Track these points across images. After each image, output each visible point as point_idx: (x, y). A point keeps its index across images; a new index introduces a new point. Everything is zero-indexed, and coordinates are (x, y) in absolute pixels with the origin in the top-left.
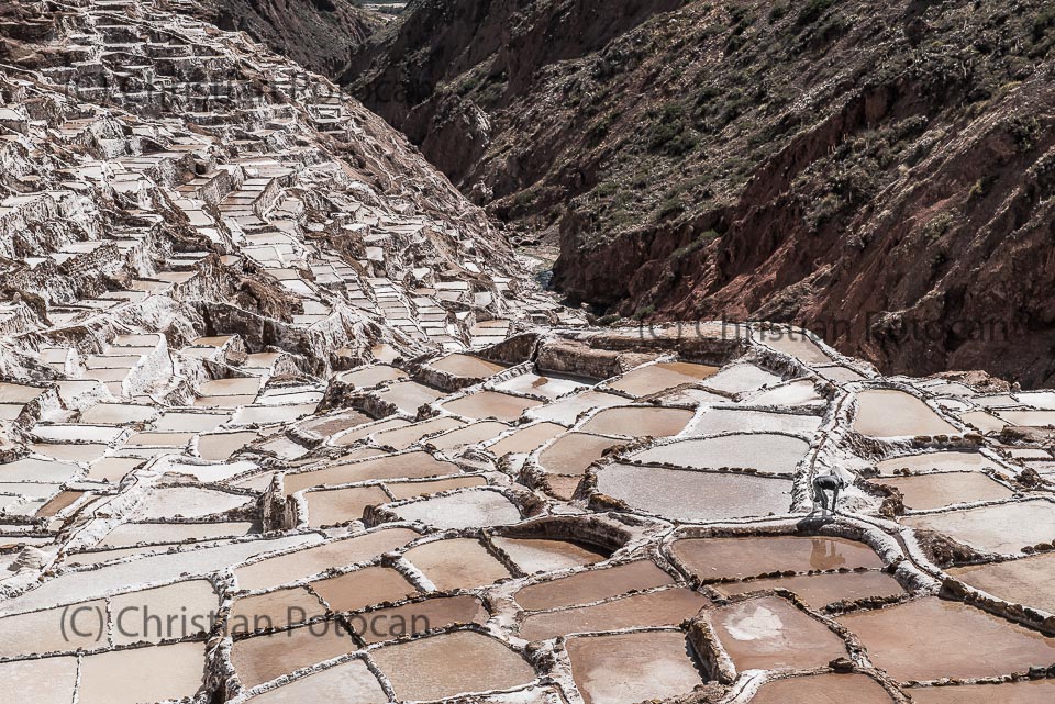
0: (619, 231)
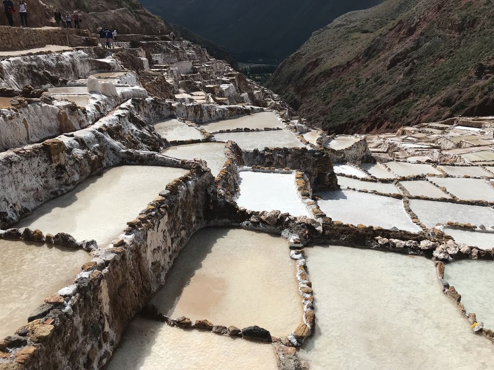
0: (338, 123)
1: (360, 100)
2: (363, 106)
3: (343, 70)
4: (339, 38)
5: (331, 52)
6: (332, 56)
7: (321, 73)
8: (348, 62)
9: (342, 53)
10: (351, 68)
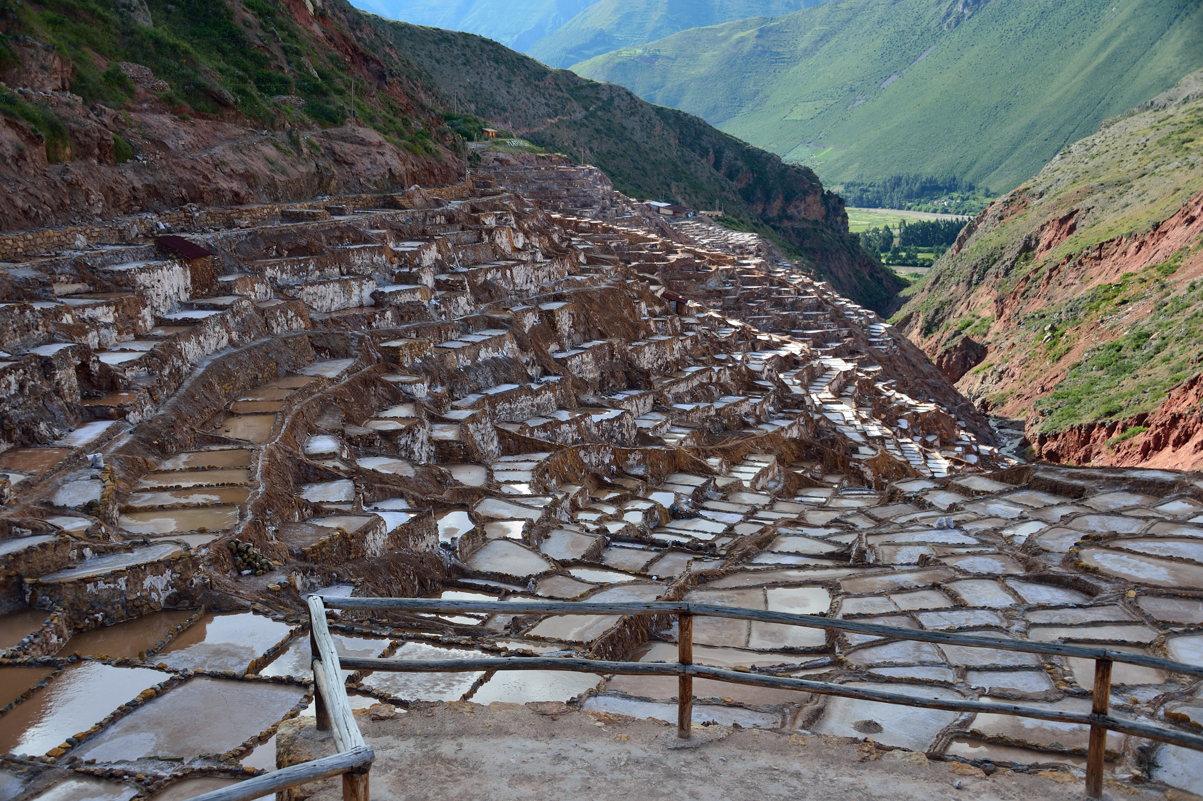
1: (1158, 350)
2: (1162, 372)
3: (1139, 249)
4: (1161, 143)
5: (1121, 189)
6: (1123, 201)
7: (1069, 257)
8: (1157, 226)
9: (1154, 193)
10: (1164, 243)
